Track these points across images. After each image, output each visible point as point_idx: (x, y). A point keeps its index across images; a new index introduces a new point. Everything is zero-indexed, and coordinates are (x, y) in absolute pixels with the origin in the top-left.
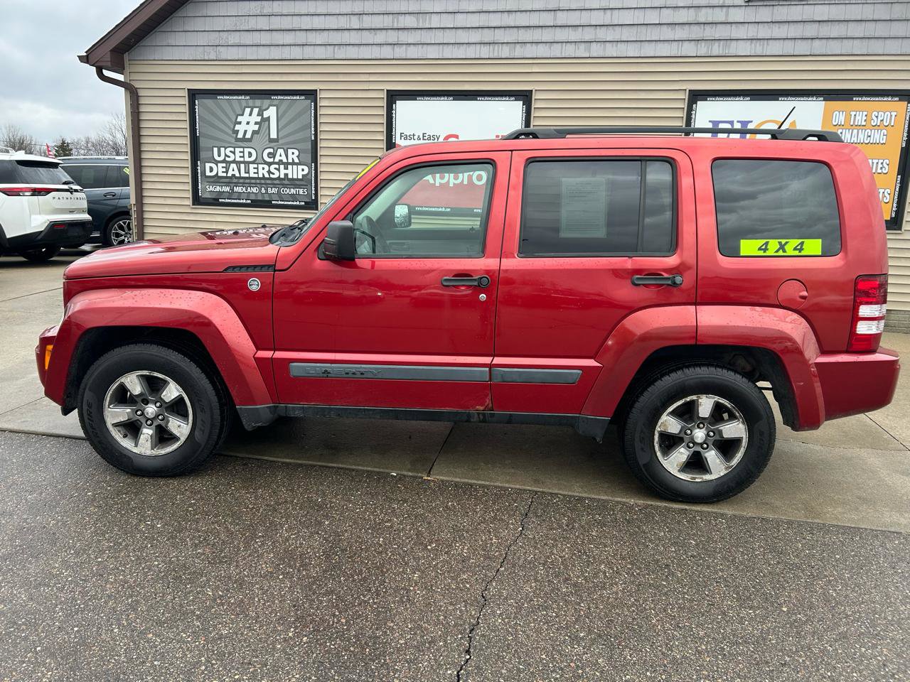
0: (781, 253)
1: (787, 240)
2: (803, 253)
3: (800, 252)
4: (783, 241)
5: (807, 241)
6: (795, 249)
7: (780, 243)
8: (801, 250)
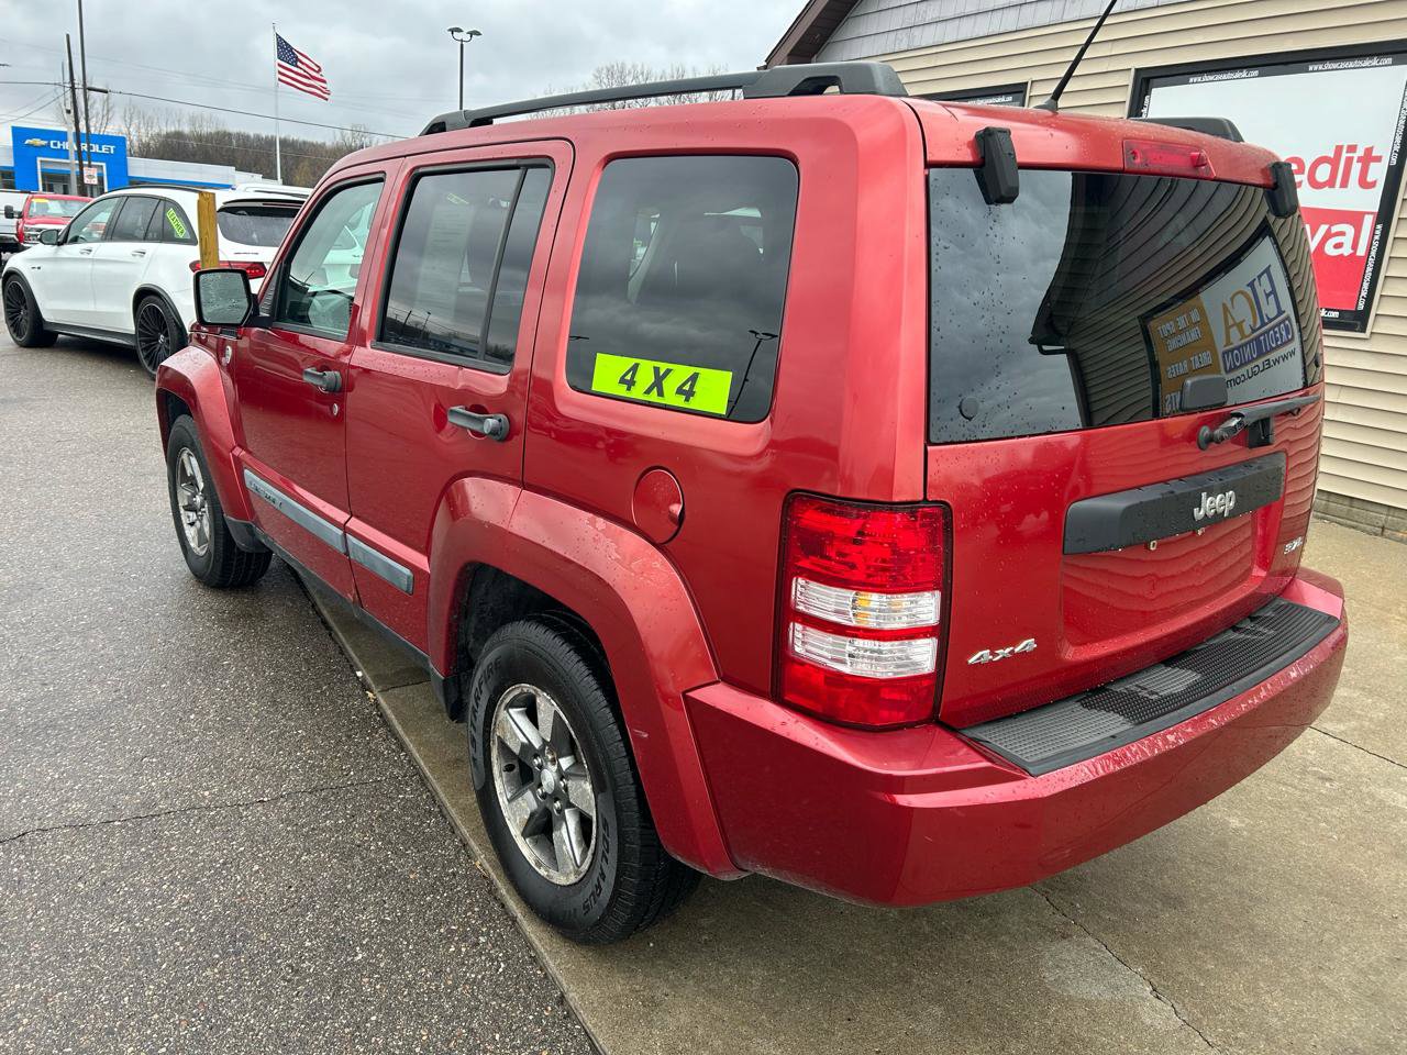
0: (653, 397)
1: (670, 366)
2: (694, 404)
3: (687, 400)
4: (663, 367)
5: (704, 372)
6: (680, 391)
7: (656, 370)
8: (689, 394)
